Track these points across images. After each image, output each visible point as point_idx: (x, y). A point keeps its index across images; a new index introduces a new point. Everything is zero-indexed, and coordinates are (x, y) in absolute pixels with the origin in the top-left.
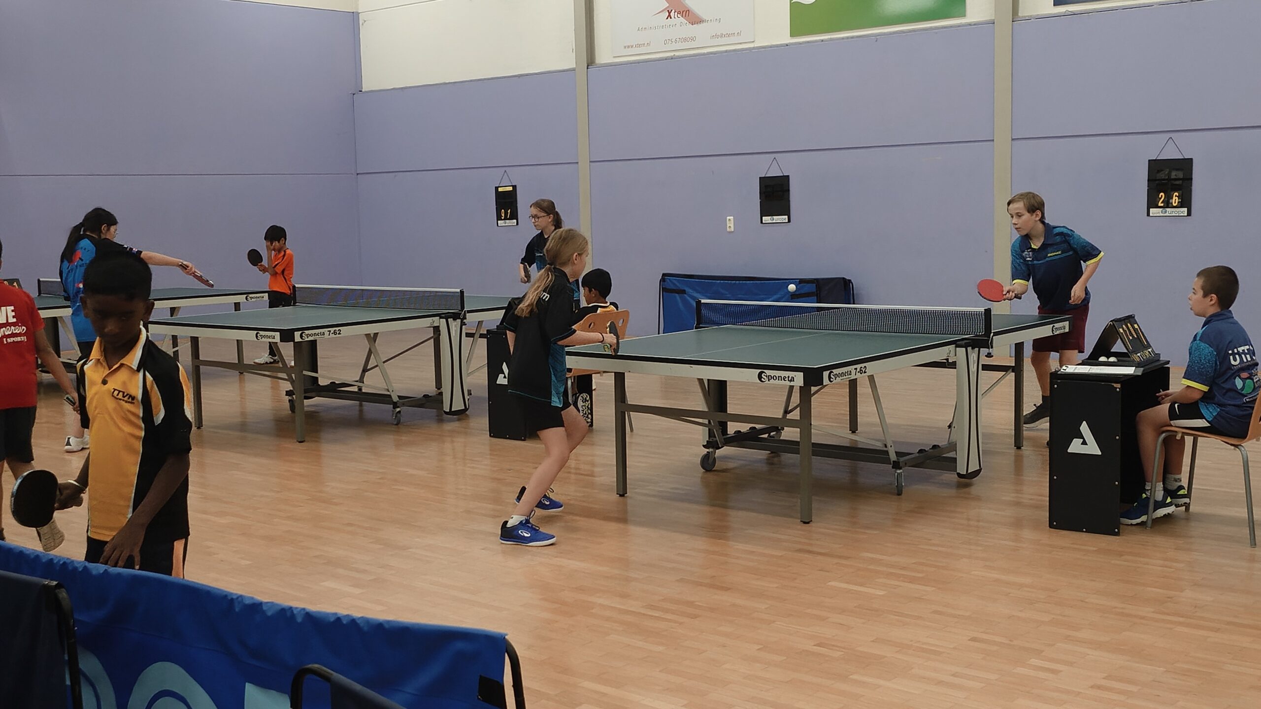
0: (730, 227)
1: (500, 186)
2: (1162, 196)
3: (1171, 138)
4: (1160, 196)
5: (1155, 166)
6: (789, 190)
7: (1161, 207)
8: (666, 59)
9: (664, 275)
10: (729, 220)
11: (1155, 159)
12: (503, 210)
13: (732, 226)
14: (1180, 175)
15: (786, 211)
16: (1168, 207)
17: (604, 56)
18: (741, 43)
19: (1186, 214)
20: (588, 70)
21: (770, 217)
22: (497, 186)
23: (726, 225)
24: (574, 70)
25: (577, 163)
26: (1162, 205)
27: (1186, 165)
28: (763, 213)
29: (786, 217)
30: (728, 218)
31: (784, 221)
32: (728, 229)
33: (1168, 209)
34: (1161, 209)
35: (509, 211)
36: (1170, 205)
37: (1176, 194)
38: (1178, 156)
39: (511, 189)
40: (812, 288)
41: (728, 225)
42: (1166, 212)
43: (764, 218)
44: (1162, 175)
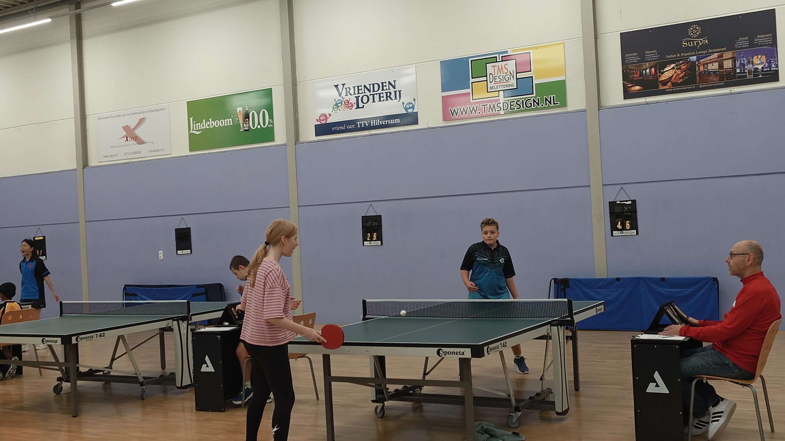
0: (161, 257)
1: (36, 236)
2: (369, 235)
3: (371, 205)
4: (368, 235)
5: (365, 219)
6: (190, 236)
7: (369, 241)
8: (125, 163)
9: (125, 286)
10: (160, 253)
11: (364, 215)
12: (38, 251)
13: (162, 256)
14: (376, 224)
15: (190, 248)
16: (372, 241)
17: (93, 162)
18: (164, 155)
19: (380, 244)
20: (84, 170)
21: (181, 251)
22: (35, 236)
23: (159, 256)
24: (76, 170)
25: (78, 222)
26: (369, 239)
27: (378, 219)
28: (178, 249)
29: (190, 251)
30: (160, 252)
31: (189, 253)
32: (160, 258)
33: (372, 242)
34: (369, 242)
35: (41, 251)
36: (373, 240)
37: (375, 234)
38: (374, 214)
39: (42, 238)
40: (203, 290)
41: (160, 256)
42: (371, 243)
43: (178, 251)
44: (369, 224)
